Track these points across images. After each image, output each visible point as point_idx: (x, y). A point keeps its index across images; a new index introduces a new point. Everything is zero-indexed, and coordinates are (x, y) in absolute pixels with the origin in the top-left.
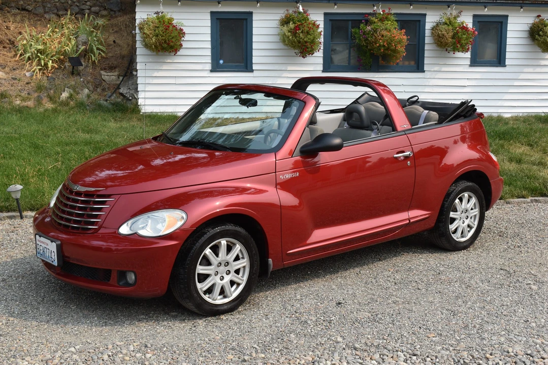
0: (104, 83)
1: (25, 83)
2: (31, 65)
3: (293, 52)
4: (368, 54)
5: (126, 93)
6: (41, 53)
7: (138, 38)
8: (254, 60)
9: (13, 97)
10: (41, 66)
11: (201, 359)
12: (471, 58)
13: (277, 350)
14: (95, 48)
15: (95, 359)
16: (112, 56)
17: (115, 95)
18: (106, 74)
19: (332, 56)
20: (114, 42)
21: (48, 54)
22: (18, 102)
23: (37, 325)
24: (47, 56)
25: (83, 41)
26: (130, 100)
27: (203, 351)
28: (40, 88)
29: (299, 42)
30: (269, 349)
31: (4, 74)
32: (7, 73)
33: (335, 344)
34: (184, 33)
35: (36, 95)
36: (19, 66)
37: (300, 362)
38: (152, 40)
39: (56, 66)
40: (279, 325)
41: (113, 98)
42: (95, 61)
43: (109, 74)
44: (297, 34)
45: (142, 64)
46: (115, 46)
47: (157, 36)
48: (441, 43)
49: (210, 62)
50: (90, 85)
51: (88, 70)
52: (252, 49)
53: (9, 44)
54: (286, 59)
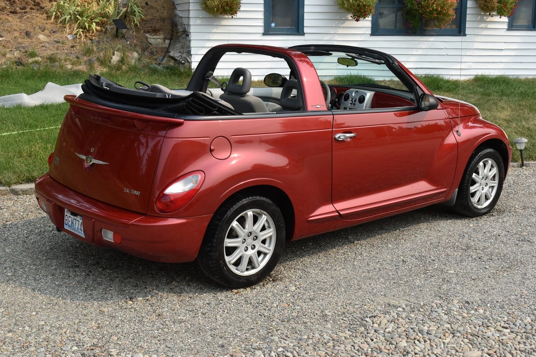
0: (151, 47)
1: (69, 46)
4: (417, 18)
5: (178, 57)
6: (79, 15)
8: (306, 23)
9: (63, 61)
12: (509, 23)
14: (135, 10)
16: (152, 19)
17: (166, 59)
18: (151, 37)
19: (379, 20)
20: (147, 4)
21: (88, 16)
22: (69, 66)
24: (87, 18)
25: (124, 2)
26: (184, 64)
28: (88, 52)
29: (358, 5)
31: (46, 38)
32: (48, 36)
35: (85, 58)
36: (59, 29)
38: (214, 2)
39: (99, 29)
41: (164, 61)
42: (136, 24)
43: (155, 37)
45: (195, 27)
46: (150, 9)
48: (488, 7)
49: (263, 24)
50: (138, 48)
51: (131, 33)
52: (304, 12)
53: (35, 6)
54: (337, 22)
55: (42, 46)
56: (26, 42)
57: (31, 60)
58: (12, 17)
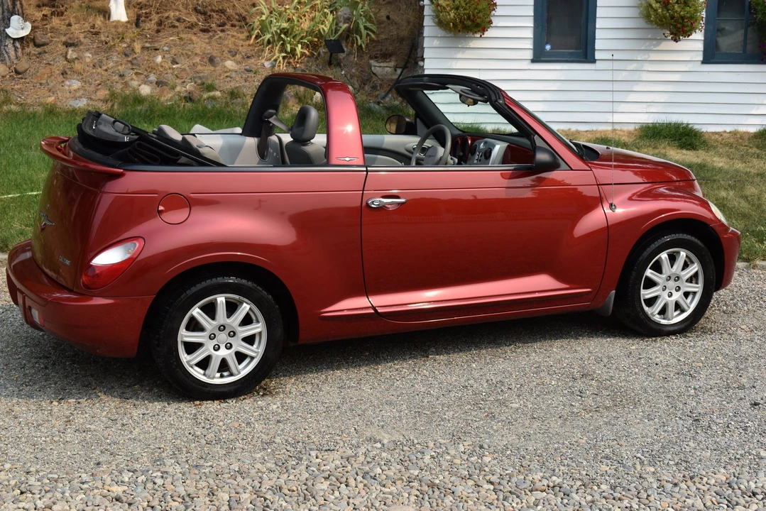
0: (374, 79)
1: (263, 77)
2: (271, 51)
3: (660, 33)
6: (285, 34)
7: (427, 11)
8: (598, 45)
9: (248, 97)
10: (286, 52)
11: (562, 468)
13: (671, 463)
14: (362, 27)
15: (413, 460)
16: (386, 39)
17: (390, 95)
18: (377, 64)
19: (718, 39)
20: (388, 17)
21: (296, 35)
23: (325, 410)
24: (294, 37)
25: (345, 16)
27: (563, 457)
29: (672, 17)
30: (660, 461)
31: (234, 64)
32: (238, 63)
33: (757, 460)
34: (495, 4)
36: (256, 53)
37: (709, 482)
38: (449, 15)
39: (307, 53)
40: (670, 429)
41: (387, 99)
42: (361, 46)
43: (382, 64)
44: (670, 5)
45: (432, 50)
46: (389, 24)
47: (457, 9)
49: (531, 47)
50: (355, 81)
51: (352, 59)
52: (595, 28)
53: (239, 21)
54: (647, 44)
55: (227, 76)
56: (207, 70)
57: (205, 96)
58: (199, 37)
